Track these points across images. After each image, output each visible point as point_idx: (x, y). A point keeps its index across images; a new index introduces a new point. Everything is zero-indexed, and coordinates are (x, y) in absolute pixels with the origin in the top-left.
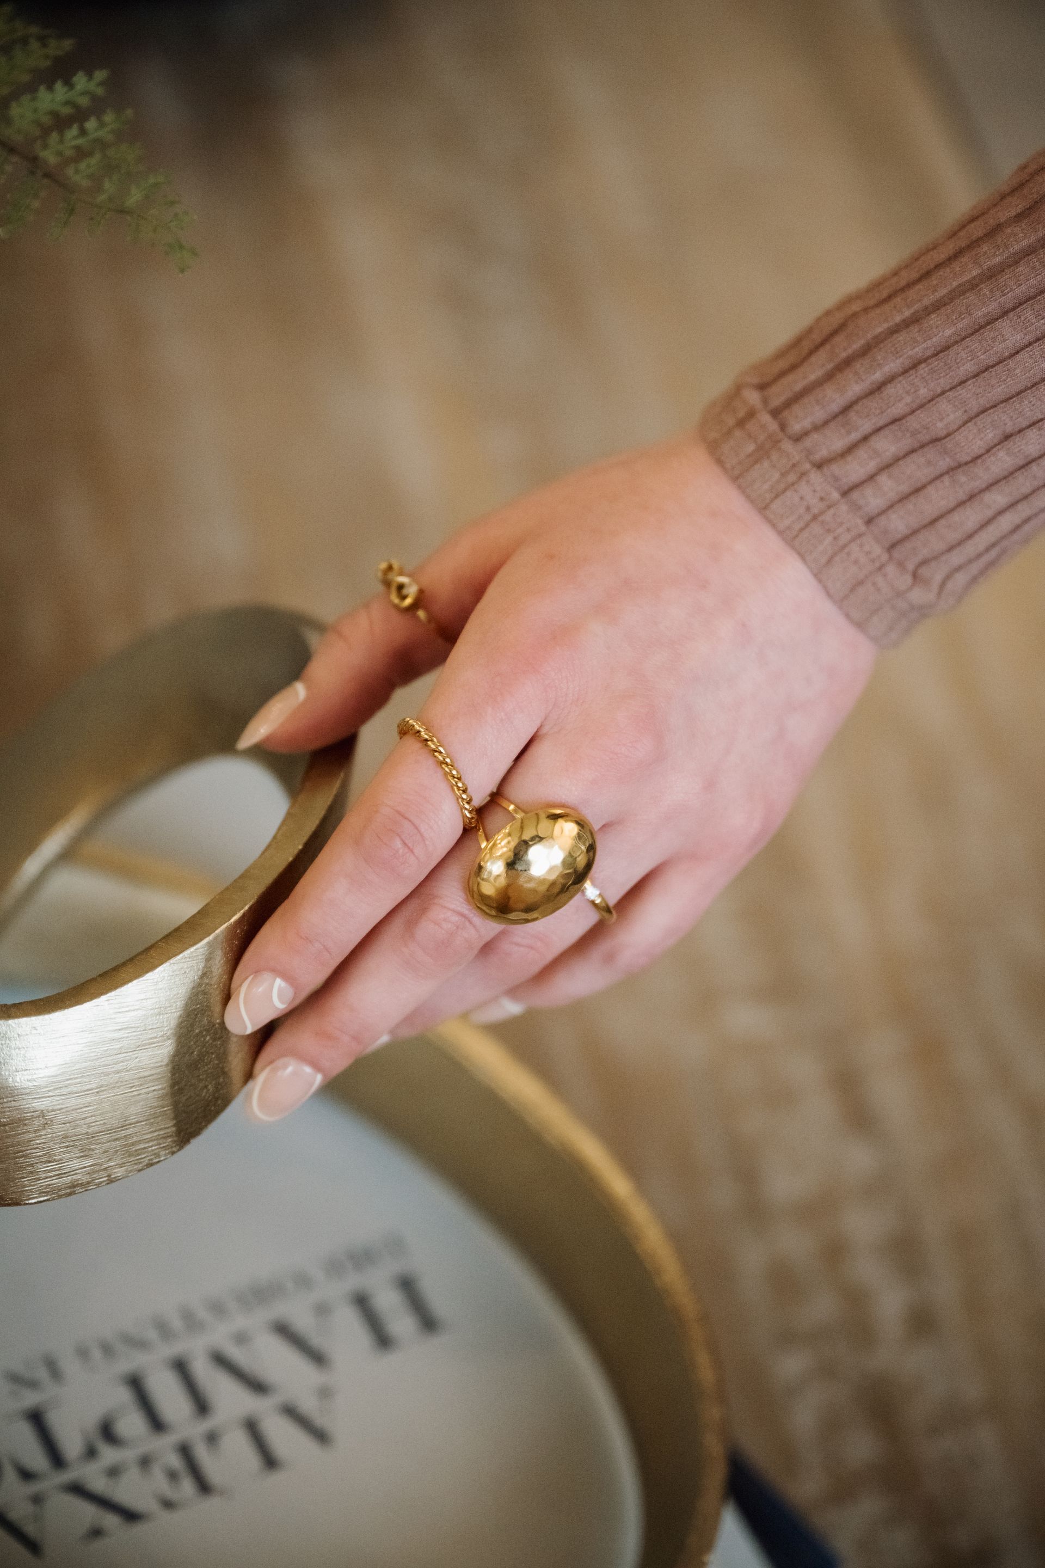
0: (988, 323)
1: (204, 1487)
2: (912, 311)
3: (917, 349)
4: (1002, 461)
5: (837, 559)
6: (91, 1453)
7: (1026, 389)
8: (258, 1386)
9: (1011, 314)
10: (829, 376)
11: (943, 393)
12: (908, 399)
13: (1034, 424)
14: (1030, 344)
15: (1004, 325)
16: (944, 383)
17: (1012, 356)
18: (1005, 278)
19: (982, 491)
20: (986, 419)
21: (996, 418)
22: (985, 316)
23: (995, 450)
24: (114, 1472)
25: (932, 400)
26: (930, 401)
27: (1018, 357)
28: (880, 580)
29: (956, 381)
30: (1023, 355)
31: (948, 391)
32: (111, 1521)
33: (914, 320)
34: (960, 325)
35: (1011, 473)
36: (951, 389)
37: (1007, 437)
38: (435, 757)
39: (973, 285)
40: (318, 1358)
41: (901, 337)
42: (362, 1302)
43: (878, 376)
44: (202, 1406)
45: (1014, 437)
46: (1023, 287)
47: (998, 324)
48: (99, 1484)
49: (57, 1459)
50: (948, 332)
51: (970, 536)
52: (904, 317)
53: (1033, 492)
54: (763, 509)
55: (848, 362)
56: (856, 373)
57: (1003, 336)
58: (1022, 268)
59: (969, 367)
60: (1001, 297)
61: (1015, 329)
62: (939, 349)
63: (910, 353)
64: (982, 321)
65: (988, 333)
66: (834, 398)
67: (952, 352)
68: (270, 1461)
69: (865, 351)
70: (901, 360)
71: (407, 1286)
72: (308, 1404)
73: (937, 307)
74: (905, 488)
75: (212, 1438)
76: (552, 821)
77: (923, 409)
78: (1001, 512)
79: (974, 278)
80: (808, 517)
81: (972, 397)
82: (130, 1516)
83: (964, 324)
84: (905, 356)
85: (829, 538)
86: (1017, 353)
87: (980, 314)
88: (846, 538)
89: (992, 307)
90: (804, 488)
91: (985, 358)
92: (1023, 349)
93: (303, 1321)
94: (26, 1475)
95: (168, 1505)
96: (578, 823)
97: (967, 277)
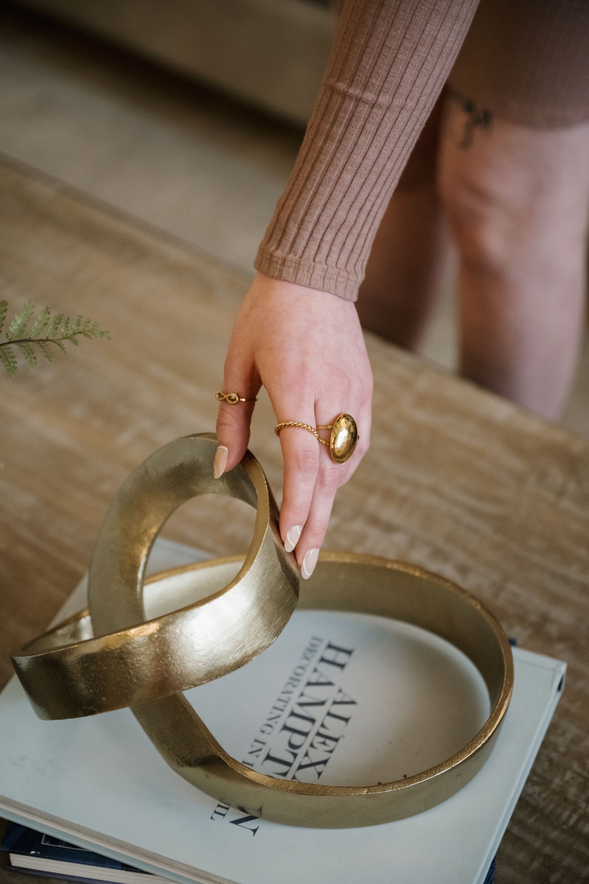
0: (339, 178)
1: (336, 740)
2: (312, 191)
3: (322, 201)
4: (363, 216)
5: (337, 285)
6: (295, 755)
7: (360, 191)
8: (322, 703)
9: (344, 171)
10: (299, 228)
11: (337, 209)
12: (328, 218)
13: (366, 200)
14: (354, 176)
15: (344, 175)
16: (336, 206)
17: (351, 183)
18: (335, 161)
19: (361, 231)
20: (353, 208)
21: (356, 206)
22: (336, 177)
23: (359, 216)
24: (306, 755)
25: (335, 213)
26: (335, 215)
27: (354, 182)
28: (350, 282)
29: (339, 203)
30: (354, 181)
31: (338, 207)
32: (320, 768)
33: (315, 193)
34: (330, 185)
35: (366, 219)
36: (339, 206)
37: (361, 209)
38: (296, 426)
39: (327, 170)
40: (330, 684)
41: (315, 201)
42: (323, 660)
43: (315, 218)
44: (313, 721)
45: (363, 208)
46: (342, 160)
47: (342, 176)
48: (306, 761)
49: (289, 764)
50: (328, 189)
51: (363, 247)
52: (311, 195)
53: (373, 221)
54: (309, 286)
55: (303, 220)
56: (308, 222)
57: (345, 179)
58: (338, 155)
59: (341, 195)
60: (337, 168)
61: (348, 175)
62: (328, 196)
63: (321, 203)
64: (336, 179)
65: (341, 181)
66: (306, 234)
67: (333, 194)
68: (346, 720)
69: (306, 213)
70: (319, 208)
71: (330, 646)
72: (339, 698)
73: (320, 184)
74: (340, 246)
75: (323, 725)
76: (339, 422)
77: (334, 218)
78: (368, 234)
79: (325, 168)
80: (322, 279)
81: (346, 204)
82: (325, 762)
83: (331, 184)
84: (320, 205)
85: (332, 281)
86: (352, 181)
87: (334, 177)
88: (335, 277)
89: (337, 172)
90: (317, 271)
91: (344, 190)
92: (353, 179)
93: (314, 678)
94: (285, 774)
95: (331, 752)
96: (344, 417)
97: (323, 169)
